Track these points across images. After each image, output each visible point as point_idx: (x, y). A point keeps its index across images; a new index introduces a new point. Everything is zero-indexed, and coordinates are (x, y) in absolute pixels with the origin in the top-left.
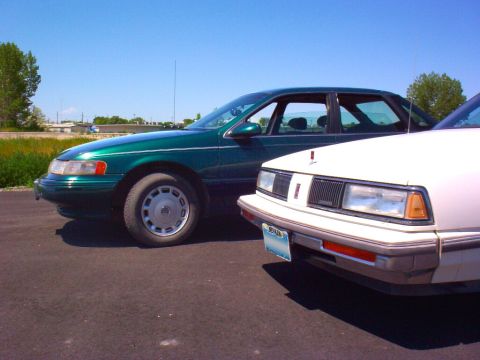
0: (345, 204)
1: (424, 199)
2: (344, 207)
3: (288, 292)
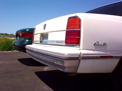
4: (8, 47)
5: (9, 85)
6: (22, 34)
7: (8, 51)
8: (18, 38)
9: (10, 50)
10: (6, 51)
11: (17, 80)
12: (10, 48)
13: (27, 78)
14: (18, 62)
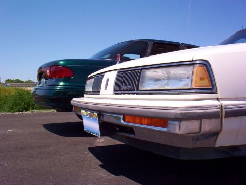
0: (141, 86)
1: (208, 71)
2: (140, 89)
3: (101, 163)
4: (23, 103)
5: (27, 171)
6: (50, 71)
7: (22, 111)
8: (43, 80)
9: (26, 111)
10: (19, 111)
11: (42, 160)
12: (26, 106)
13: (63, 158)
14: (44, 130)
